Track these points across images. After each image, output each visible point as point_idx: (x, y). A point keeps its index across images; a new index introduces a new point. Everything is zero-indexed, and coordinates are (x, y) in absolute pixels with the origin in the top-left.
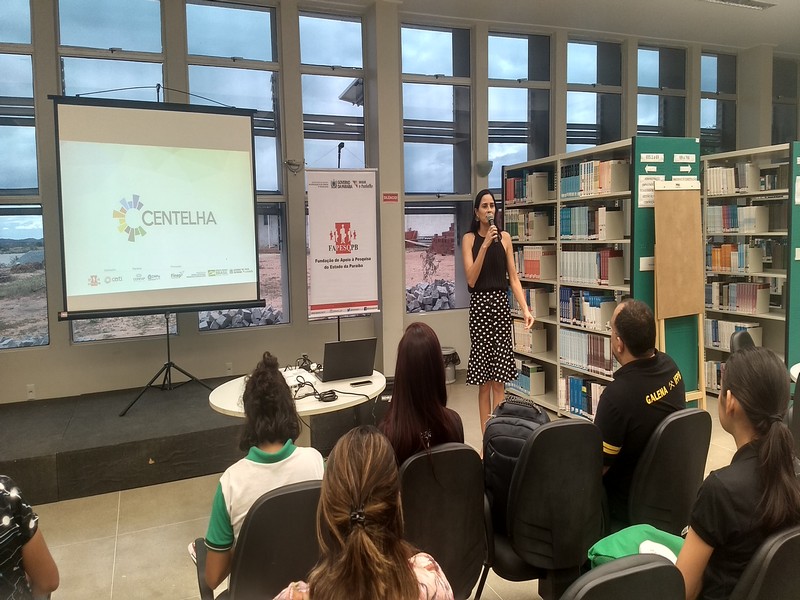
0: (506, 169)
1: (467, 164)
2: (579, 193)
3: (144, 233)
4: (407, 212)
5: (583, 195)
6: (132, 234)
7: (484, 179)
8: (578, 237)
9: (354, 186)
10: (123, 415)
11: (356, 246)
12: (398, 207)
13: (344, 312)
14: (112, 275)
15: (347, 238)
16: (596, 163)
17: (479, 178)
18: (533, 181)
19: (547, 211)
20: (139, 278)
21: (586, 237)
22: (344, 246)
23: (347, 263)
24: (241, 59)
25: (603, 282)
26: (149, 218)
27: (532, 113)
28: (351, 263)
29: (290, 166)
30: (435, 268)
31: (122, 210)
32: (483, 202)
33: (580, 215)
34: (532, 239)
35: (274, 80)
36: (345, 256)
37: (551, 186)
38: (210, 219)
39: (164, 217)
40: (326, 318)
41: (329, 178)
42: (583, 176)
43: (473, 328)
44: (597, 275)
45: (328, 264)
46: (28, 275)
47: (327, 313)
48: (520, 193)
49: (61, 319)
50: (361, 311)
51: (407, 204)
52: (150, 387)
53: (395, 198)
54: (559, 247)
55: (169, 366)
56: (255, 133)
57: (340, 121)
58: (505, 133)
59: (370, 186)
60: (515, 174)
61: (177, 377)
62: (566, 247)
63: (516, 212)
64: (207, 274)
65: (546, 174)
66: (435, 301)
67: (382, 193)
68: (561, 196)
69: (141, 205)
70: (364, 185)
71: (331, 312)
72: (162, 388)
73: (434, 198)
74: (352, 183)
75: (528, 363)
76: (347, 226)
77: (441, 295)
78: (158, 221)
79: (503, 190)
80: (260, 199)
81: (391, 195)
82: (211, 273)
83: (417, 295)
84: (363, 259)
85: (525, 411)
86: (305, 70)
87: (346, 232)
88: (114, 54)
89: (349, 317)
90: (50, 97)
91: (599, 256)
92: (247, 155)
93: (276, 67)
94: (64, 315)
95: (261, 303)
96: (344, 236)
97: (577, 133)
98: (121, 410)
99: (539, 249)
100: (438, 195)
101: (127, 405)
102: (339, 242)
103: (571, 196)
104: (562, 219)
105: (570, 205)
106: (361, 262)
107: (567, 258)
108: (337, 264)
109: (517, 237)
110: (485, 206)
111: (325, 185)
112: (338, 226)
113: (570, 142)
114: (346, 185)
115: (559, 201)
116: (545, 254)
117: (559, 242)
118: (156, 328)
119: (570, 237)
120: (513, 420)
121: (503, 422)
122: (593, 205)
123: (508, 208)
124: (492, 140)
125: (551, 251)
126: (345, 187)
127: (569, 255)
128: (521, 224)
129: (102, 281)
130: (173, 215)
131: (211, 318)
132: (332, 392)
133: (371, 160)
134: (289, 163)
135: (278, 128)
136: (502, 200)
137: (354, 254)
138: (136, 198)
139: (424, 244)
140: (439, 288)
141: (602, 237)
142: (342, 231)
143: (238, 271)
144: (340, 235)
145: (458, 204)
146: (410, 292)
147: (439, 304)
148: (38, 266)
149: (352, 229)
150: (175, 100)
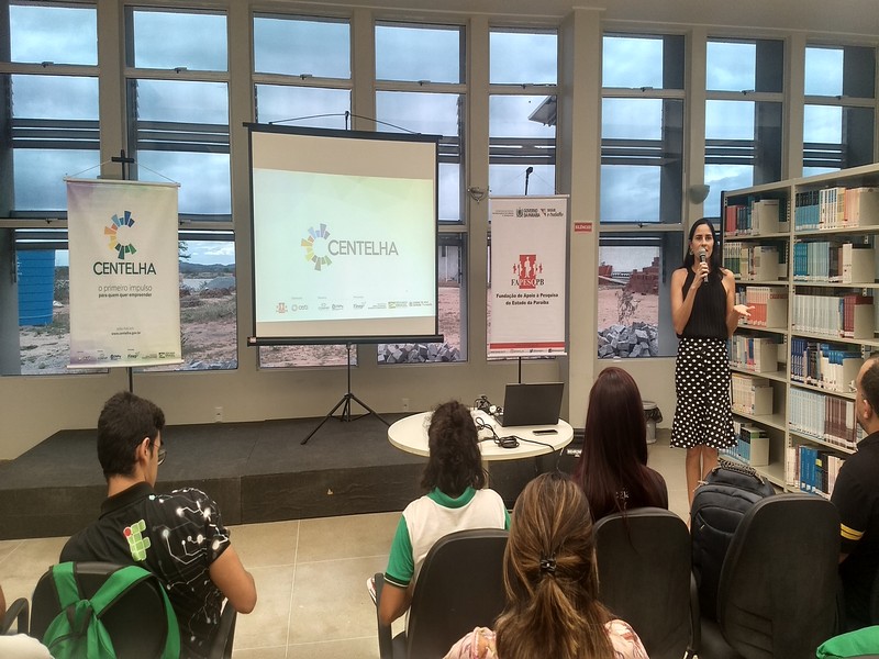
0: (726, 195)
1: (678, 188)
2: (818, 226)
3: (329, 262)
4: (602, 244)
5: (823, 228)
6: (319, 262)
7: (699, 205)
8: (816, 278)
9: (542, 215)
10: (304, 443)
11: (542, 281)
12: (592, 238)
13: (526, 353)
14: (299, 303)
15: (531, 272)
16: (840, 191)
17: (692, 205)
18: (759, 209)
19: (778, 246)
20: (324, 307)
21: (826, 278)
22: (528, 280)
23: (532, 299)
24: (428, 82)
25: (847, 334)
26: (335, 248)
27: (759, 130)
28: (536, 299)
29: (473, 194)
30: (633, 309)
31: (310, 239)
32: (697, 233)
33: (818, 254)
34: (757, 279)
35: (460, 103)
36: (529, 291)
37: (783, 216)
38: (392, 249)
39: (349, 247)
40: (505, 359)
41: (514, 206)
42: (823, 205)
43: (680, 381)
44: (839, 325)
45: (510, 300)
46: (216, 300)
47: (507, 353)
48: (743, 223)
49: (250, 344)
50: (545, 352)
51: (602, 234)
52: (330, 417)
53: (589, 227)
54: (791, 289)
55: (349, 397)
56: (439, 160)
57: (529, 144)
58: (725, 152)
59: (560, 214)
60: (738, 202)
61: (356, 410)
62: (801, 290)
63: (737, 246)
64: (387, 306)
65: (777, 201)
66: (631, 348)
67: (574, 221)
68: (795, 229)
69: (328, 234)
70: (553, 213)
71: (512, 352)
72: (342, 419)
73: (636, 228)
74: (539, 212)
75: (749, 427)
76: (533, 258)
77: (640, 340)
78: (344, 250)
79: (722, 220)
80: (442, 229)
81: (584, 224)
82: (392, 305)
83: (610, 339)
84: (549, 296)
85: (745, 481)
86: (493, 90)
87: (531, 265)
88: (305, 81)
89: (530, 358)
90: (245, 124)
91: (842, 302)
92: (432, 182)
93: (464, 89)
94: (253, 340)
95: (438, 339)
96: (528, 269)
97: (816, 154)
98: (303, 439)
99: (767, 291)
100: (640, 224)
101: (308, 434)
102: (522, 276)
103: (809, 229)
104: (796, 256)
105: (807, 239)
106: (546, 299)
107: (801, 303)
108: (520, 300)
109: (739, 275)
110: (700, 237)
111: (510, 214)
112: (523, 258)
113: (807, 164)
114: (533, 213)
115: (792, 235)
116: (773, 297)
117: (791, 283)
118: (337, 358)
119: (806, 278)
120: (730, 489)
121: (717, 491)
122: (836, 240)
123: (728, 241)
124: (709, 161)
125: (781, 294)
126: (532, 215)
127: (804, 300)
128: (745, 260)
129: (289, 309)
130: (357, 245)
131: (388, 351)
132: (513, 438)
133: (562, 185)
134: (473, 191)
135: (462, 153)
136: (721, 232)
137: (539, 289)
138: (323, 227)
139: (619, 281)
140: (637, 332)
141: (847, 279)
142: (527, 264)
143: (418, 304)
144: (524, 268)
145: (665, 235)
146: (602, 334)
147: (637, 350)
148: (226, 292)
149: (537, 263)
150: (362, 128)
